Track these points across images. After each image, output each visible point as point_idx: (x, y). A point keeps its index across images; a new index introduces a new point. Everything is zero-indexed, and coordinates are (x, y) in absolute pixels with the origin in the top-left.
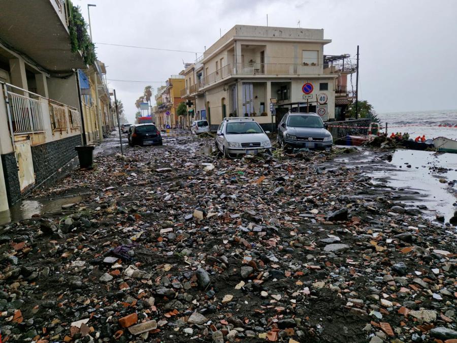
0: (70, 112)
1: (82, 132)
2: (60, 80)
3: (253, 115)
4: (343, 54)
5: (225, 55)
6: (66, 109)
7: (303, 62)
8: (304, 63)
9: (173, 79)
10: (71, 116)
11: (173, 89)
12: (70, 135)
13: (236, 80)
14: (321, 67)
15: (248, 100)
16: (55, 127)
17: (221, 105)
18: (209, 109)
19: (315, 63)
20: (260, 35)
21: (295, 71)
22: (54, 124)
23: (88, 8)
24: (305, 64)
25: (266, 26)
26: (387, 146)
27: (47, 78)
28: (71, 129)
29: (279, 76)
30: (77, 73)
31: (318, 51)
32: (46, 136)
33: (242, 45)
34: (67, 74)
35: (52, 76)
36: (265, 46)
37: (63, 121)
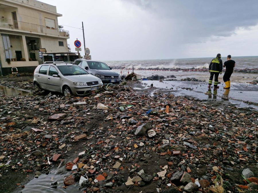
3: (14, 60)
7: (46, 26)
15: (6, 48)
19: (53, 28)
21: (42, 31)
24: (48, 27)
26: (135, 79)
29: (32, 33)
31: (54, 20)
36: (16, 8)
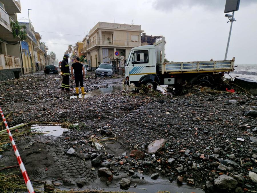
0: (15, 59)
1: (22, 67)
2: (13, 45)
4: (160, 36)
5: (96, 34)
6: (13, 58)
8: (132, 41)
9: (79, 43)
10: (15, 61)
11: (79, 48)
12: (14, 68)
13: (100, 47)
14: (140, 43)
15: (106, 56)
16: (7, 64)
17: (95, 58)
18: (91, 59)
19: (137, 41)
20: (110, 27)
21: (128, 44)
22: (6, 63)
23: (28, 11)
25: (114, 23)
27: (6, 44)
28: (15, 66)
29: (119, 46)
30: (20, 43)
31: (138, 35)
32: (3, 67)
33: (102, 31)
34: (15, 43)
35: (9, 44)
36: (113, 32)
37: (11, 62)
